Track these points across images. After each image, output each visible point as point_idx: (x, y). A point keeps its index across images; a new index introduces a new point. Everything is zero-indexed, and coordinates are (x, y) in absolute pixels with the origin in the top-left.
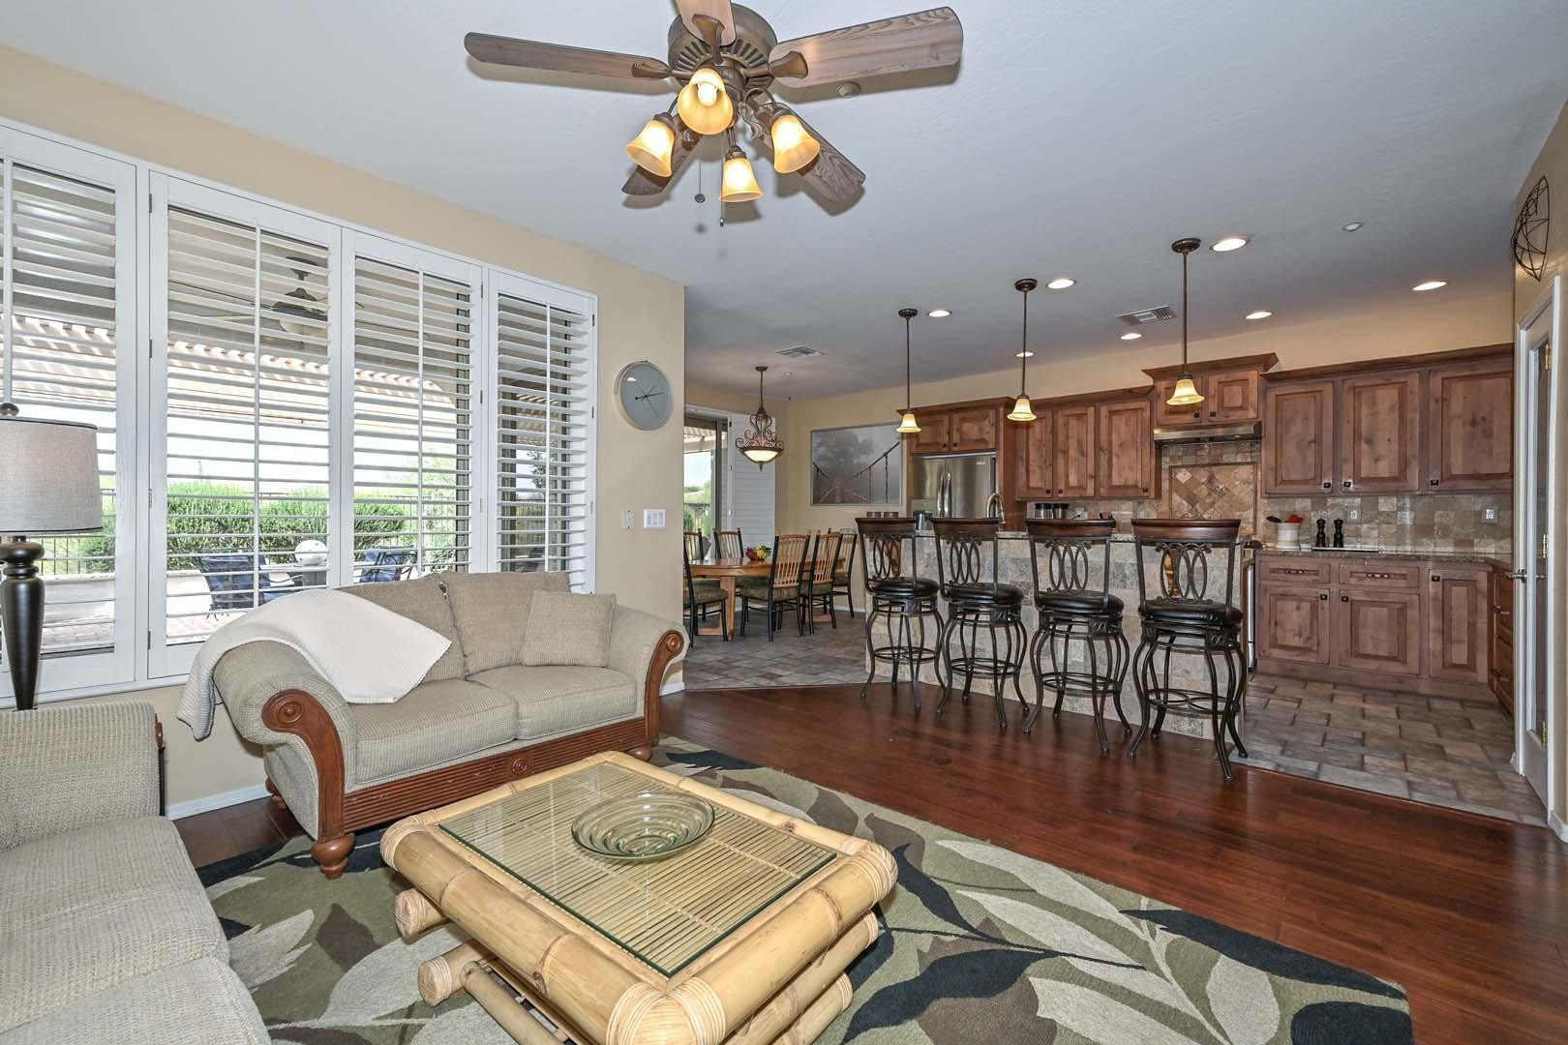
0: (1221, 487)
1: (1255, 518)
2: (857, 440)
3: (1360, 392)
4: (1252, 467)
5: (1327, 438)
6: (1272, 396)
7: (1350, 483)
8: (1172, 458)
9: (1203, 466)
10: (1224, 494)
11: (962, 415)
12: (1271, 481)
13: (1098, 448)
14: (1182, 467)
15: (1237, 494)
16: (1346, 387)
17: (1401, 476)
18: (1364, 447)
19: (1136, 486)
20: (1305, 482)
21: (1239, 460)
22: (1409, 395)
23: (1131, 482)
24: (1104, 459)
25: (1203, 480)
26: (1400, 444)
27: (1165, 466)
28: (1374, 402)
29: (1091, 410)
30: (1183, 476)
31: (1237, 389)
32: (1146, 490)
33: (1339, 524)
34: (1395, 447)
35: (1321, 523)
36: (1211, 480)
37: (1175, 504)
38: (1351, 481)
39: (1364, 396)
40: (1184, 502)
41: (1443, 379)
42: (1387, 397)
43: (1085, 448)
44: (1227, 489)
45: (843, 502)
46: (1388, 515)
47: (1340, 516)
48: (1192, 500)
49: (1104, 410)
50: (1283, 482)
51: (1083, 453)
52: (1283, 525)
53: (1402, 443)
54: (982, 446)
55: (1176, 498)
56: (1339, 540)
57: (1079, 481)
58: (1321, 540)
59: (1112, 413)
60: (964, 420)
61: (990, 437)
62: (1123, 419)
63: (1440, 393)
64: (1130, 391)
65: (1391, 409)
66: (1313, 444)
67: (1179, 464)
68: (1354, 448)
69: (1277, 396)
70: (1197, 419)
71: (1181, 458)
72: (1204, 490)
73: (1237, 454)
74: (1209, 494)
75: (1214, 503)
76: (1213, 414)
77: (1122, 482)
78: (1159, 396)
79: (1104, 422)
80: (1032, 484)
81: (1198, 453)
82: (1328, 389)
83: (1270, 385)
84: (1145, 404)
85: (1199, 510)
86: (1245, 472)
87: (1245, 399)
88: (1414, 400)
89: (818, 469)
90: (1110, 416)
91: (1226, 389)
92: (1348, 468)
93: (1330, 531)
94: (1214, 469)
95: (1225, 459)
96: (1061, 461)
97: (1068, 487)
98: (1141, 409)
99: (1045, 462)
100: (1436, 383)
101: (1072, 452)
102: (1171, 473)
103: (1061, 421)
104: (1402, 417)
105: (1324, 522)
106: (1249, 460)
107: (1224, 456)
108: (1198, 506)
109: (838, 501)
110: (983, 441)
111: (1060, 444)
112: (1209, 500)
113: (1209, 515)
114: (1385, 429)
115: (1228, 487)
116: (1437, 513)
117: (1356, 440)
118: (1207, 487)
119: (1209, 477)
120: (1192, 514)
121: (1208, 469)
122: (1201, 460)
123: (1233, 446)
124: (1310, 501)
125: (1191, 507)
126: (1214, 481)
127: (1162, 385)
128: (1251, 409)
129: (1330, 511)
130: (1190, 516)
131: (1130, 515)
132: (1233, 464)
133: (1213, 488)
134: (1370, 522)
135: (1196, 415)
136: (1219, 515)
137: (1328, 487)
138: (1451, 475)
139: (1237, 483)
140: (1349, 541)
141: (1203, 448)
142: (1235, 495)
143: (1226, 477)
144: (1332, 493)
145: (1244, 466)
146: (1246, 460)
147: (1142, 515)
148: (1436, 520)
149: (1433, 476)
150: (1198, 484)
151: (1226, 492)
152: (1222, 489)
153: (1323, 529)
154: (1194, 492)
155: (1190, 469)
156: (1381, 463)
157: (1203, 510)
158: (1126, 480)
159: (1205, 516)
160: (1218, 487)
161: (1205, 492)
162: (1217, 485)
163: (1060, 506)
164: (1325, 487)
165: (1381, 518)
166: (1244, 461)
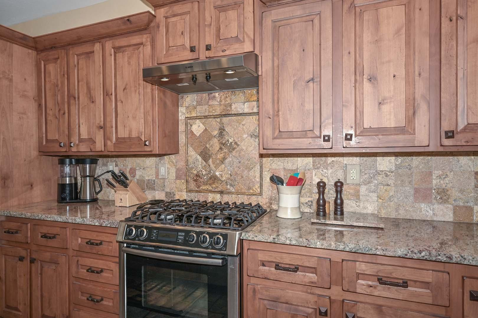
0: (230, 141)
1: (261, 176)
3: (361, 13)
5: (327, 74)
6: (268, 23)
7: (351, 135)
8: (187, 108)
9: (215, 117)
10: (234, 149)
13: (107, 94)
14: (196, 118)
15: (244, 148)
16: (346, 7)
17: (409, 126)
18: (367, 86)
19: (139, 139)
20: (304, 134)
21: (246, 111)
22: (417, 11)
23: (134, 135)
25: (216, 133)
26: (407, 83)
27: (182, 117)
28: (377, 24)
29: (97, 47)
30: (197, 128)
31: (232, 14)
32: (147, 144)
33: (339, 186)
34: (402, 84)
35: (321, 186)
36: (222, 130)
37: (191, 160)
38: (352, 132)
39: (366, 16)
40: (199, 157)
43: (92, 92)
44: (236, 143)
46: (387, 176)
47: (340, 176)
48: (205, 155)
49: (109, 45)
50: (281, 134)
51: (93, 100)
52: (284, 188)
53: (410, 82)
55: (192, 152)
56: (339, 209)
57: (89, 135)
58: (321, 208)
59: (117, 49)
62: (126, 59)
63: (453, 8)
64: (128, 19)
65: (398, 32)
66: (311, 84)
67: (194, 115)
68: (355, 87)
69: (274, 22)
70: (195, 55)
71: (195, 108)
72: (215, 144)
73: (244, 103)
74: (221, 148)
75: (224, 159)
76: (208, 48)
77: (127, 136)
78: (159, 27)
79: (110, 60)
80: (50, 137)
81: (211, 103)
82: (326, 10)
83: (266, 9)
84: (144, 38)
85: (212, 166)
86: (251, 123)
87: (241, 27)
88: (422, 19)
90: (115, 53)
91: (222, 15)
92: (349, 116)
93: (330, 195)
94: (225, 120)
95: (234, 109)
96: (74, 110)
97: (81, 140)
98: (142, 44)
99: (59, 110)
101: (83, 99)
102: (186, 124)
104: (409, 43)
105: (325, 184)
107: (233, 106)
108: (210, 161)
111: (74, 91)
112: (221, 155)
113: (221, 173)
114: (389, 61)
115: (237, 140)
116: (436, 173)
117: (358, 78)
118: (219, 140)
119: (220, 129)
120: (205, 171)
121: (218, 120)
122: (213, 110)
123: (241, 94)
124: (310, 160)
125: (205, 163)
126: (224, 133)
127: (161, 12)
128: (246, 39)
129: (330, 171)
130: (204, 173)
131: (154, 171)
132: (241, 114)
133: (224, 142)
134: (369, 183)
135: (192, 49)
136: (229, 172)
137: (328, 140)
138: (469, 124)
139: (245, 136)
140: (349, 206)
141: (214, 97)
142: (242, 150)
143: (235, 129)
144: (331, 148)
145: (251, 117)
146: (252, 109)
147: (163, 171)
148: (434, 182)
149: (446, 126)
150: (211, 137)
151: (235, 146)
152: (231, 143)
153: (323, 193)
154: (208, 146)
155: (204, 120)
156: (385, 108)
157: (215, 167)
158: (130, 131)
159: (217, 174)
160: (228, 141)
161: (217, 146)
162: (227, 138)
163: (88, 160)
164: (325, 140)
165: (380, 178)
166: (251, 111)
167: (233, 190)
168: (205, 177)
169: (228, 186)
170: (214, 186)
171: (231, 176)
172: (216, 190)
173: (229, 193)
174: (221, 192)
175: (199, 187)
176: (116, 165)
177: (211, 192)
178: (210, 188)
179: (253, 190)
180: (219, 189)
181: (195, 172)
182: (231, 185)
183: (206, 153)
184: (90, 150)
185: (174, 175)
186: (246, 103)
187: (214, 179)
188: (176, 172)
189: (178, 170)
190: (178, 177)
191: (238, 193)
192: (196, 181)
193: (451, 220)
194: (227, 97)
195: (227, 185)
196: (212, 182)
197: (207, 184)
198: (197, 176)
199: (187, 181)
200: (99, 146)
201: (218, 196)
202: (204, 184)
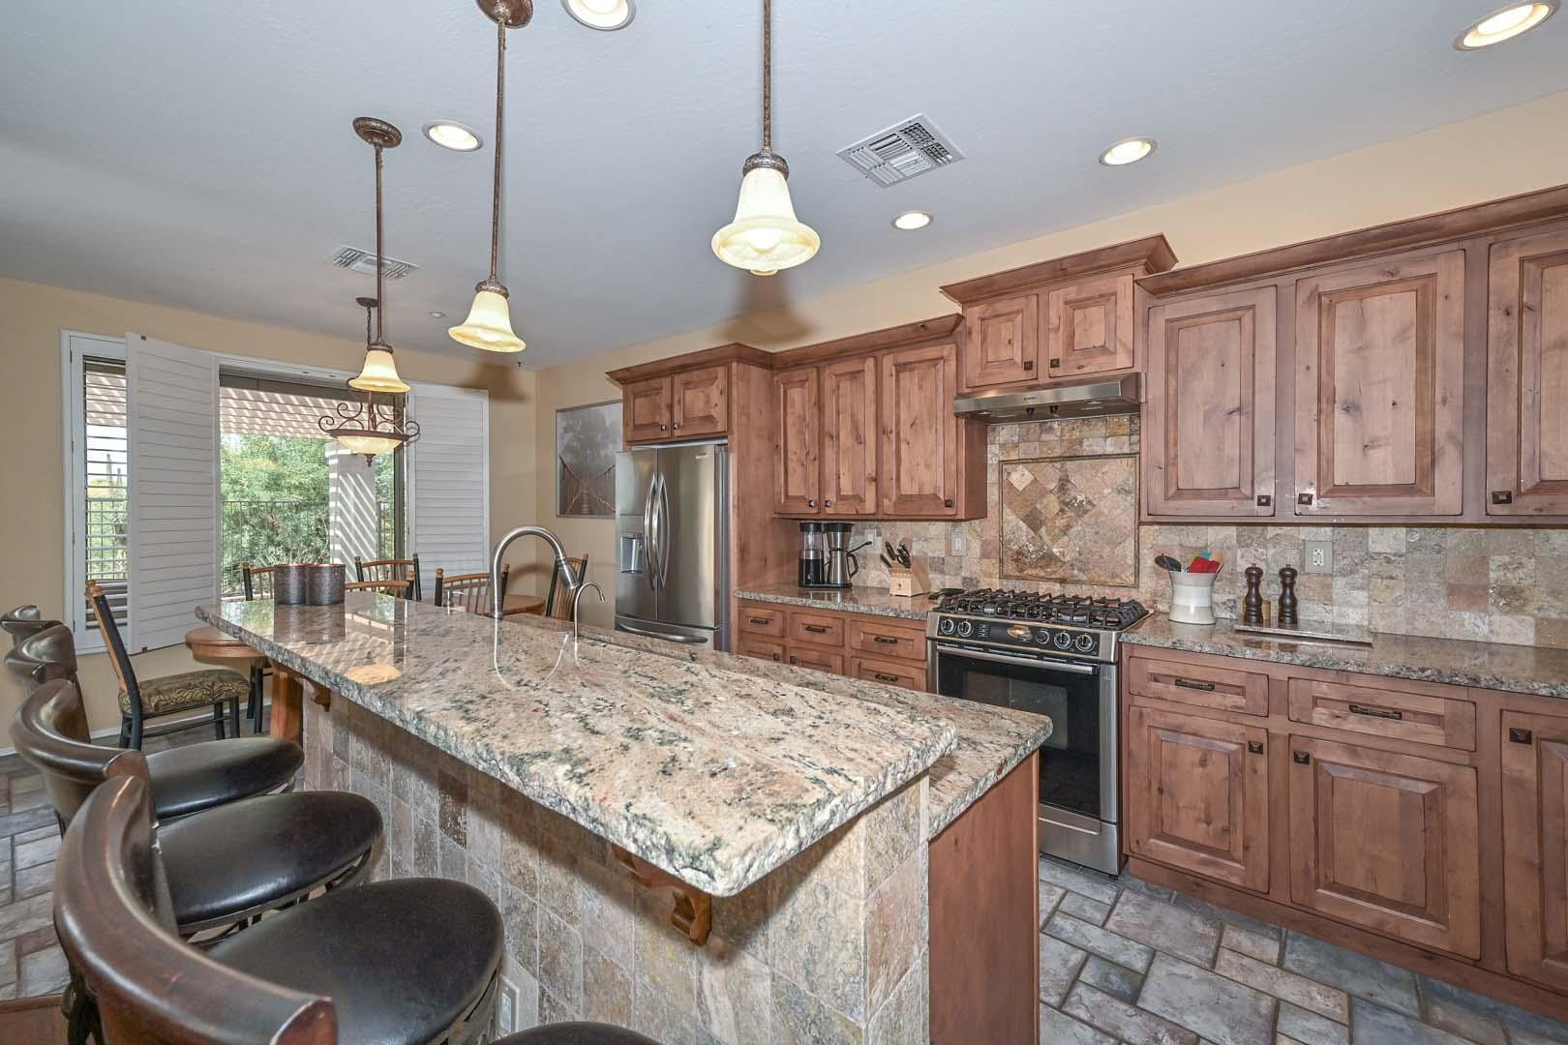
0: (1079, 498)
1: (1137, 557)
2: (604, 423)
3: (1331, 307)
4: (1130, 461)
5: (1265, 402)
6: (1159, 324)
7: (1310, 497)
8: (1002, 446)
9: (1052, 460)
10: (1086, 512)
11: (684, 377)
12: (1158, 490)
13: (881, 430)
14: (1019, 462)
15: (1106, 511)
16: (1302, 296)
17: (1422, 483)
18: (1340, 419)
19: (935, 497)
20: (1223, 493)
21: (1110, 450)
22: (1440, 300)
23: (928, 490)
24: (889, 450)
25: (1053, 485)
26: (1420, 413)
27: (992, 461)
28: (1361, 322)
29: (870, 363)
30: (1020, 478)
31: (1096, 312)
32: (948, 504)
33: (1288, 576)
34: (1408, 419)
35: (1254, 576)
36: (1064, 484)
37: (1007, 528)
38: (1312, 491)
39: (1343, 310)
40: (1022, 524)
41: (1522, 261)
42: (1393, 311)
43: (861, 428)
44: (1090, 502)
45: (591, 513)
46: (1389, 561)
47: (1292, 559)
48: (1034, 521)
49: (888, 362)
50: (1180, 493)
51: (859, 440)
52: (1183, 575)
53: (1425, 410)
54: (707, 429)
55: (1010, 516)
56: (1289, 612)
57: (853, 489)
58: (1253, 610)
59: (901, 368)
60: (687, 385)
61: (719, 413)
62: (916, 380)
63: (1514, 293)
64: (923, 325)
65: (1401, 335)
66: (1236, 417)
67: (1014, 456)
68: (1319, 422)
69: (1167, 321)
70: (1031, 374)
71: (1016, 446)
72: (1052, 504)
73: (1106, 437)
74: (1062, 510)
75: (1068, 527)
76: (1055, 364)
77: (915, 492)
78: (970, 333)
79: (889, 383)
80: (792, 492)
81: (1044, 437)
82: (1265, 302)
83: (1157, 302)
84: (948, 350)
85: (1046, 539)
86: (1119, 472)
87: (1112, 331)
88: (1450, 313)
89: (565, 466)
90: (897, 372)
91: (1079, 315)
92: (1307, 466)
93: (1271, 591)
94: (1070, 465)
95: (1087, 448)
96: (830, 453)
97: (841, 498)
98: (942, 358)
99: (808, 454)
100: (1505, 275)
101: (846, 438)
102: (1001, 472)
103: (829, 384)
104: (1425, 352)
105: (1260, 573)
106: (1126, 450)
107: (1086, 443)
108: (1043, 530)
109: (585, 510)
110: (709, 419)
111: (830, 427)
112: (1062, 521)
113: (1061, 550)
114: (1385, 381)
115: (1091, 498)
116: (1496, 561)
117: (1324, 406)
118: (1058, 498)
119: (1060, 480)
120: (1034, 546)
121: (1058, 465)
122: (1048, 449)
123: (1100, 424)
124: (1232, 531)
125: (1032, 533)
126: (1069, 486)
127: (975, 313)
128: (1120, 350)
129: (1271, 551)
130: (1031, 550)
131: (942, 545)
132: (1100, 456)
133: (1068, 500)
134: (1352, 572)
135: (1028, 366)
136: (1077, 549)
137: (1267, 504)
138: (1542, 481)
139: (1106, 491)
140: (1309, 611)
141: (1051, 428)
142: (1102, 513)
143: (1088, 481)
144: (1274, 515)
145: (1118, 461)
146: (1122, 448)
147: (958, 544)
148: (1493, 575)
149: (1496, 484)
150: (1044, 493)
151: (1089, 507)
152: (1082, 502)
153: (1257, 585)
154: (1038, 506)
155: (1031, 466)
156: (1377, 455)
157: (1051, 540)
158: (921, 486)
159: (1055, 550)
160: (1076, 499)
161: (1055, 508)
162: (1073, 494)
163: (839, 527)
164: (1260, 504)
165: (1375, 566)
166: (1119, 452)
167: (1085, 578)
168: (1033, 556)
169: (1076, 572)
170: (1049, 570)
171: (1080, 554)
172: (1053, 576)
173: (1077, 582)
174: (1063, 581)
175: (1022, 571)
176: (879, 534)
177: (1042, 579)
178: (1042, 574)
179: (1121, 579)
180: (1058, 576)
181: (1015, 547)
182: (1080, 570)
183: (1036, 519)
184: (854, 512)
185: (978, 551)
186: (1109, 439)
187: (1049, 559)
188: (982, 546)
189: (985, 544)
190: (985, 555)
191: (1091, 583)
192: (1017, 560)
193: (1532, 643)
194: (1073, 429)
195: (1073, 569)
196: (1045, 563)
197: (1036, 567)
198: (1019, 553)
199: (1001, 561)
200: (870, 507)
201: (1057, 586)
202: (1030, 567)
